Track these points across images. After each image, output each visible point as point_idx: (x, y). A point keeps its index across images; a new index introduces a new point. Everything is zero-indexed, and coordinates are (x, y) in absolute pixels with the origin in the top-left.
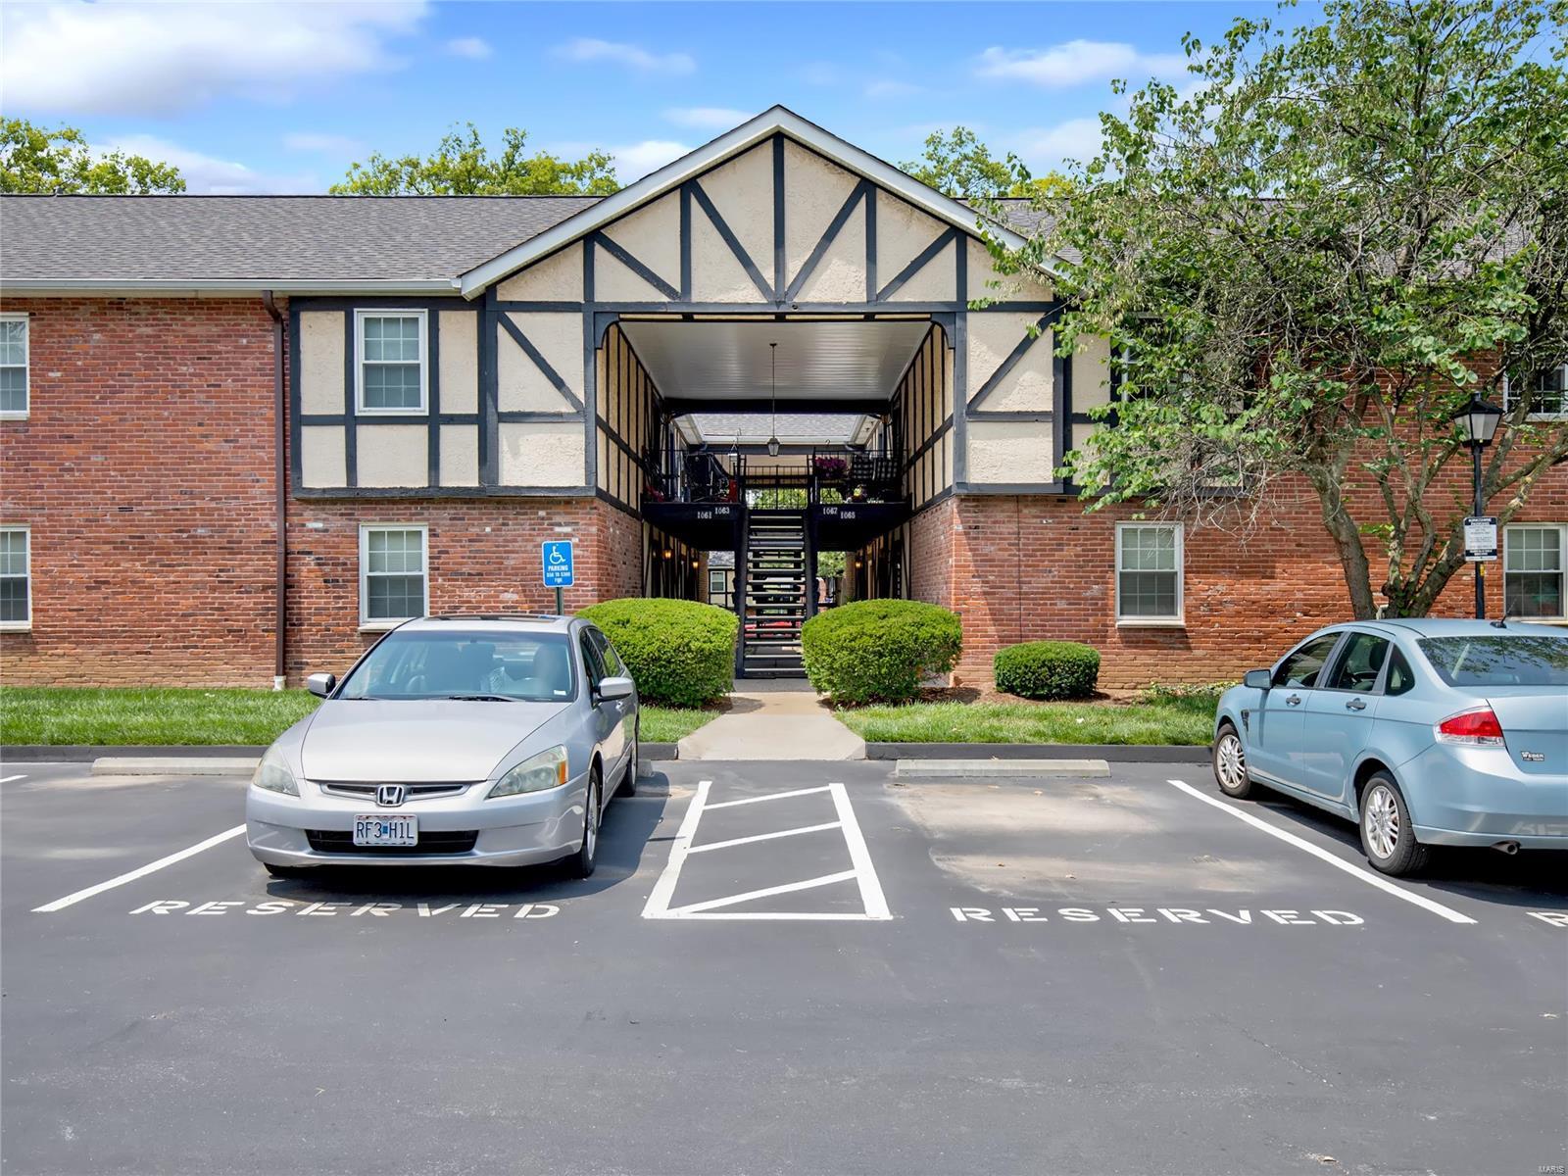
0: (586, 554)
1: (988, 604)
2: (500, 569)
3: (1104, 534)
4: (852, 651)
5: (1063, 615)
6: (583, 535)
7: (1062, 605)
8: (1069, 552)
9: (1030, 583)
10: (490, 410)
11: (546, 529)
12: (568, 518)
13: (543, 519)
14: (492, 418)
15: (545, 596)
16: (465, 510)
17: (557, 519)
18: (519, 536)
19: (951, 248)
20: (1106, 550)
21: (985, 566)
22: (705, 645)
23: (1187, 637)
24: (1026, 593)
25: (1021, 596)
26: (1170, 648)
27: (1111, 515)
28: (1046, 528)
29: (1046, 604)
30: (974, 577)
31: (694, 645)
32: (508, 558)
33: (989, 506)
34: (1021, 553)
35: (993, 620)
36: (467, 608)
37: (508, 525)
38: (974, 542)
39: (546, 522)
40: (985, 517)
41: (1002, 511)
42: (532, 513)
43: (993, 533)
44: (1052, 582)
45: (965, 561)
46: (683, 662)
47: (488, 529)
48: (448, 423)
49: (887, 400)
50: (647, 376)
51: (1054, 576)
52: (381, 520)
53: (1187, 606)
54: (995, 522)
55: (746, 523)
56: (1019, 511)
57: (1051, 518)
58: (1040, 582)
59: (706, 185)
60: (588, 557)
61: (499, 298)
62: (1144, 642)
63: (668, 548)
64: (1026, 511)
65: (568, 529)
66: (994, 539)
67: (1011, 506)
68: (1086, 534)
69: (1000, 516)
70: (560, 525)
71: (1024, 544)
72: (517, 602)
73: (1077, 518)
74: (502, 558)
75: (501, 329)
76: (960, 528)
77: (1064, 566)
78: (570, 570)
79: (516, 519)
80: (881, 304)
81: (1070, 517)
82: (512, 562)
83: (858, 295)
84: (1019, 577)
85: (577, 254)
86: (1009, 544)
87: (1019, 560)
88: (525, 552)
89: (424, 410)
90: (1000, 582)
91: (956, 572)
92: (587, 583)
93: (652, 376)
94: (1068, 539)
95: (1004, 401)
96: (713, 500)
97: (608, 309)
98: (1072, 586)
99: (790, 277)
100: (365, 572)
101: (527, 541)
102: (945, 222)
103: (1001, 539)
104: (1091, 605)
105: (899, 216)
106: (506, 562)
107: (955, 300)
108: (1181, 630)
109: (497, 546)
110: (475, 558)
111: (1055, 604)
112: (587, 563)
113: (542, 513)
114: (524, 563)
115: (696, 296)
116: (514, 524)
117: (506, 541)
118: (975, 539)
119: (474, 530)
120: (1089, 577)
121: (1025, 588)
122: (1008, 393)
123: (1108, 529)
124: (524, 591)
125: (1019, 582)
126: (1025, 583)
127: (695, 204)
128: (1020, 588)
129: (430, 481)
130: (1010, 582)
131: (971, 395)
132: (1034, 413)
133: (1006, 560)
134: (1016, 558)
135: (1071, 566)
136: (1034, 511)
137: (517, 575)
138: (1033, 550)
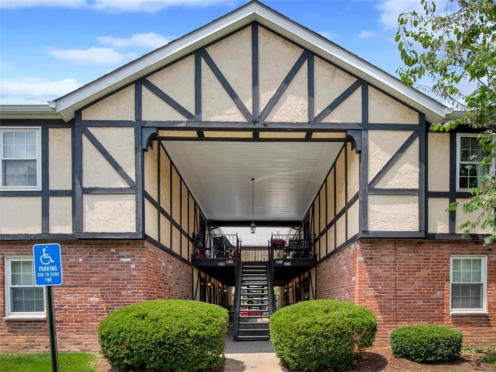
0: (140, 274)
1: (378, 303)
2: (88, 283)
3: (444, 262)
4: (307, 335)
5: (420, 308)
6: (138, 263)
7: (420, 303)
8: (424, 272)
9: (402, 290)
10: (78, 186)
11: (115, 260)
12: (129, 253)
13: (113, 253)
14: (79, 192)
15: (115, 299)
16: (66, 249)
17: (122, 253)
18: (99, 264)
19: (359, 92)
20: (445, 271)
21: (376, 281)
22: (200, 333)
23: (489, 320)
24: (399, 296)
25: (397, 298)
26: (480, 326)
27: (447, 251)
28: (411, 259)
29: (411, 302)
30: (369, 287)
31: (192, 333)
32: (92, 277)
33: (378, 246)
34: (397, 273)
35: (381, 312)
36: (69, 306)
37: (92, 257)
38: (370, 267)
39: (115, 256)
40: (377, 252)
41: (387, 249)
42: (107, 250)
43: (380, 262)
44: (415, 290)
45: (365, 278)
46: (183, 345)
47: (80, 260)
48: (54, 196)
49: (301, 221)
50: (195, 203)
51: (415, 287)
52: (16, 254)
53: (489, 303)
54: (382, 255)
55: (241, 269)
56: (396, 249)
57: (414, 253)
58: (408, 289)
59: (211, 51)
60: (140, 276)
61: (83, 119)
62: (466, 323)
63: (210, 281)
64: (399, 249)
65: (128, 260)
66: (381, 265)
67: (391, 246)
68: (433, 262)
69: (385, 252)
70: (123, 257)
71: (399, 268)
72: (98, 303)
73: (428, 253)
74: (89, 276)
75: (84, 138)
76: (362, 259)
77: (421, 281)
78: (59, 270)
79: (97, 254)
80: (317, 124)
81: (425, 253)
82: (95, 279)
83: (303, 118)
84: (396, 287)
85: (131, 92)
86: (390, 268)
87: (396, 277)
88: (103, 273)
89: (39, 187)
90: (385, 290)
91: (359, 284)
92: (140, 291)
93: (199, 203)
94: (423, 265)
95: (390, 183)
96: (226, 257)
97: (150, 125)
98: (425, 292)
99: (262, 108)
100: (9, 285)
101: (104, 266)
102: (355, 76)
103: (385, 265)
104: (436, 302)
105: (327, 73)
106: (92, 279)
107: (361, 122)
108: (486, 316)
109: (87, 270)
110: (73, 277)
111: (416, 302)
112: (140, 279)
113: (113, 250)
114: (102, 280)
115: (205, 117)
116: (96, 257)
117: (92, 267)
118: (370, 265)
119: (73, 260)
120: (435, 287)
121: (399, 293)
122: (392, 178)
123: (446, 259)
124: (103, 296)
125: (396, 290)
126: (399, 290)
127: (204, 64)
128: (396, 293)
129: (43, 230)
130: (390, 290)
131: (370, 179)
132: (407, 190)
133: (388, 277)
134: (394, 276)
135: (425, 281)
136: (404, 249)
137: (98, 287)
138: (404, 271)
